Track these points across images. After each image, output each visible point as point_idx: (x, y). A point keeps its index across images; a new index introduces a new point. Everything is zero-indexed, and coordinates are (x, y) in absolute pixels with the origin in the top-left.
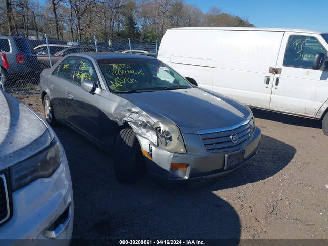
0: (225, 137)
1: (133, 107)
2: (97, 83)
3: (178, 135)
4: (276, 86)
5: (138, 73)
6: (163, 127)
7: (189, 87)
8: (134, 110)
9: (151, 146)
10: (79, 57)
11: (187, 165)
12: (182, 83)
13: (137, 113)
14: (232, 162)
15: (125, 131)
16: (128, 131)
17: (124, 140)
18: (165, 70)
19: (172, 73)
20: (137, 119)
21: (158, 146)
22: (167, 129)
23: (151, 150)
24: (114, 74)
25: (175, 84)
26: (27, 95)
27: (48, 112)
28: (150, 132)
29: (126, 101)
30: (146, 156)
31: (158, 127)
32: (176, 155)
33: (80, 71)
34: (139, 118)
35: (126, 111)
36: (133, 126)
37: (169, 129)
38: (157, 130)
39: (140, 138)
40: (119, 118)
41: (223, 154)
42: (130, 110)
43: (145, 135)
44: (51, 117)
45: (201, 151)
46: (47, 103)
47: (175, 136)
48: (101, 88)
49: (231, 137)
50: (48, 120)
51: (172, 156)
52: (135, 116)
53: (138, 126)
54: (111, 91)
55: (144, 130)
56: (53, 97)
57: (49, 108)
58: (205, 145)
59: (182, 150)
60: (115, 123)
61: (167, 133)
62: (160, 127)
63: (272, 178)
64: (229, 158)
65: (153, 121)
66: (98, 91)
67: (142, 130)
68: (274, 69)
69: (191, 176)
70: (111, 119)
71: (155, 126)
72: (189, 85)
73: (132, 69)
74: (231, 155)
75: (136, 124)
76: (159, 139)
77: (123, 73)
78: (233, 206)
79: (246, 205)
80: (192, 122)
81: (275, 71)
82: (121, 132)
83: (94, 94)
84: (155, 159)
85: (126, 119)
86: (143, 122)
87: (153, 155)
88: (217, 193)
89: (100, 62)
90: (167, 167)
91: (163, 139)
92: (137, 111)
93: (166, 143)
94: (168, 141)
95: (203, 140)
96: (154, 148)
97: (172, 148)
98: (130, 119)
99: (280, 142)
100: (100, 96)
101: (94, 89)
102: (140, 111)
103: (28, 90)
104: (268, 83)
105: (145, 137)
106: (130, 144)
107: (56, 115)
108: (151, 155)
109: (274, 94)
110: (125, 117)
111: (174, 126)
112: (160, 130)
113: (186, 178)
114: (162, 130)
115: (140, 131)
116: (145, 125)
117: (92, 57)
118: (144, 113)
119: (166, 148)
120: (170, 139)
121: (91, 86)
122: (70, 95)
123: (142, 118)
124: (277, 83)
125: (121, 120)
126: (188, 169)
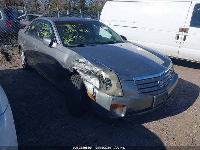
0: (154, 82)
1: (80, 58)
2: (54, 39)
3: (117, 82)
4: (184, 41)
5: (85, 31)
6: (104, 75)
7: (123, 42)
8: (81, 60)
9: (95, 89)
10: (42, 20)
11: (124, 106)
12: (118, 39)
13: (83, 63)
14: (158, 102)
15: (75, 77)
16: (77, 77)
17: (74, 84)
18: (105, 30)
19: (110, 31)
20: (84, 68)
21: (100, 89)
22: (108, 76)
23: (95, 93)
24: (67, 32)
25: (113, 40)
26: (13, 48)
27: (23, 60)
28: (94, 78)
29: (75, 53)
30: (91, 97)
31: (100, 75)
32: (115, 98)
33: (43, 30)
34: (85, 67)
35: (75, 61)
36: (81, 73)
37: (110, 76)
38: (100, 77)
39: (86, 83)
40: (70, 66)
41: (152, 96)
42: (78, 61)
43: (90, 80)
44: (25, 63)
45: (135, 94)
46: (23, 53)
47: (114, 82)
48: (57, 42)
49: (159, 82)
50: (24, 66)
51: (112, 99)
52: (82, 65)
53: (84, 74)
54: (64, 45)
55: (89, 77)
56: (26, 50)
57: (24, 57)
58: (139, 89)
59: (120, 94)
60: (67, 70)
61: (107, 80)
62: (102, 75)
63: (186, 111)
64: (157, 99)
65: (97, 69)
66: (54, 45)
67: (87, 77)
68: (183, 29)
69: (127, 114)
70: (64, 67)
71: (98, 74)
72: (123, 40)
73: (80, 28)
74: (158, 97)
75: (82, 71)
76: (101, 85)
77: (73, 31)
78: (159, 137)
79: (170, 137)
80: (128, 70)
81: (184, 30)
82: (72, 77)
83: (52, 47)
84: (97, 100)
85: (75, 67)
86: (88, 70)
87: (96, 97)
88: (145, 125)
89: (56, 23)
90: (108, 108)
91: (104, 85)
92: (83, 61)
93: (107, 88)
94: (108, 86)
95: (137, 85)
96: (97, 91)
97: (112, 92)
98: (78, 68)
99: (187, 82)
100: (56, 49)
101: (51, 44)
102: (86, 62)
103: (14, 44)
104: (178, 39)
105: (90, 82)
106: (78, 87)
107: (28, 62)
108: (95, 97)
109: (182, 46)
110: (74, 66)
111: (113, 74)
112: (102, 77)
113: (123, 115)
114: (103, 77)
115: (86, 78)
116: (90, 73)
117: (51, 19)
118: (89, 63)
119: (107, 92)
120: (110, 85)
121: (49, 41)
122: (36, 48)
123: (88, 67)
124: (184, 39)
125: (71, 68)
126: (125, 109)
